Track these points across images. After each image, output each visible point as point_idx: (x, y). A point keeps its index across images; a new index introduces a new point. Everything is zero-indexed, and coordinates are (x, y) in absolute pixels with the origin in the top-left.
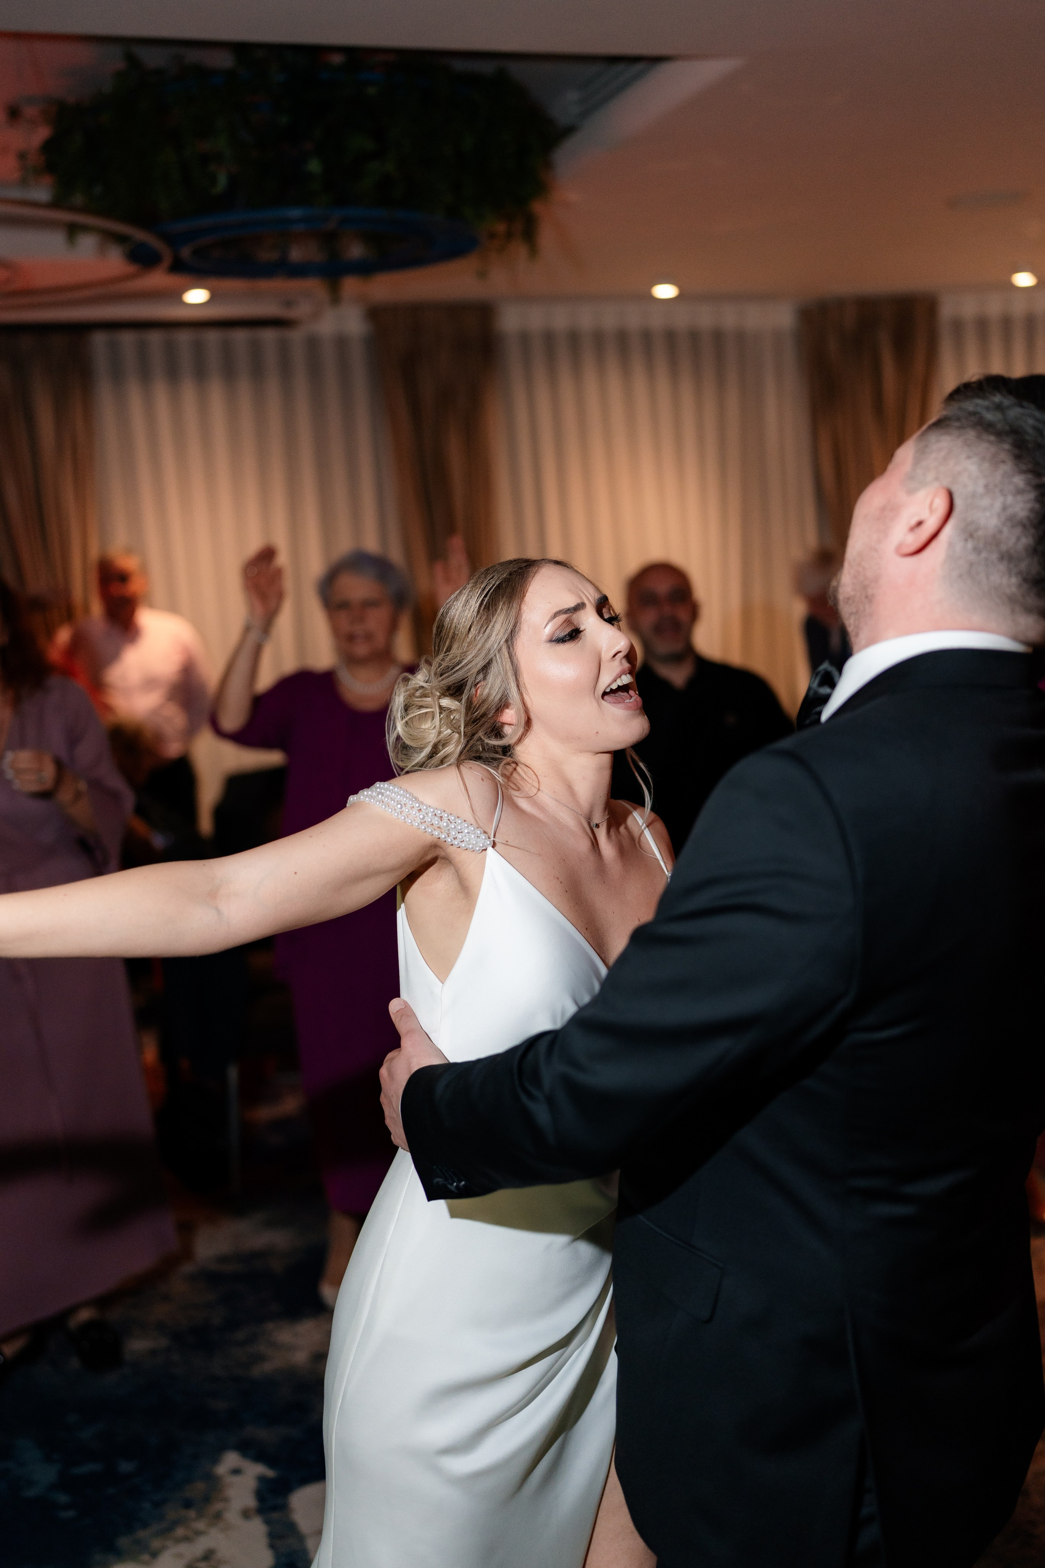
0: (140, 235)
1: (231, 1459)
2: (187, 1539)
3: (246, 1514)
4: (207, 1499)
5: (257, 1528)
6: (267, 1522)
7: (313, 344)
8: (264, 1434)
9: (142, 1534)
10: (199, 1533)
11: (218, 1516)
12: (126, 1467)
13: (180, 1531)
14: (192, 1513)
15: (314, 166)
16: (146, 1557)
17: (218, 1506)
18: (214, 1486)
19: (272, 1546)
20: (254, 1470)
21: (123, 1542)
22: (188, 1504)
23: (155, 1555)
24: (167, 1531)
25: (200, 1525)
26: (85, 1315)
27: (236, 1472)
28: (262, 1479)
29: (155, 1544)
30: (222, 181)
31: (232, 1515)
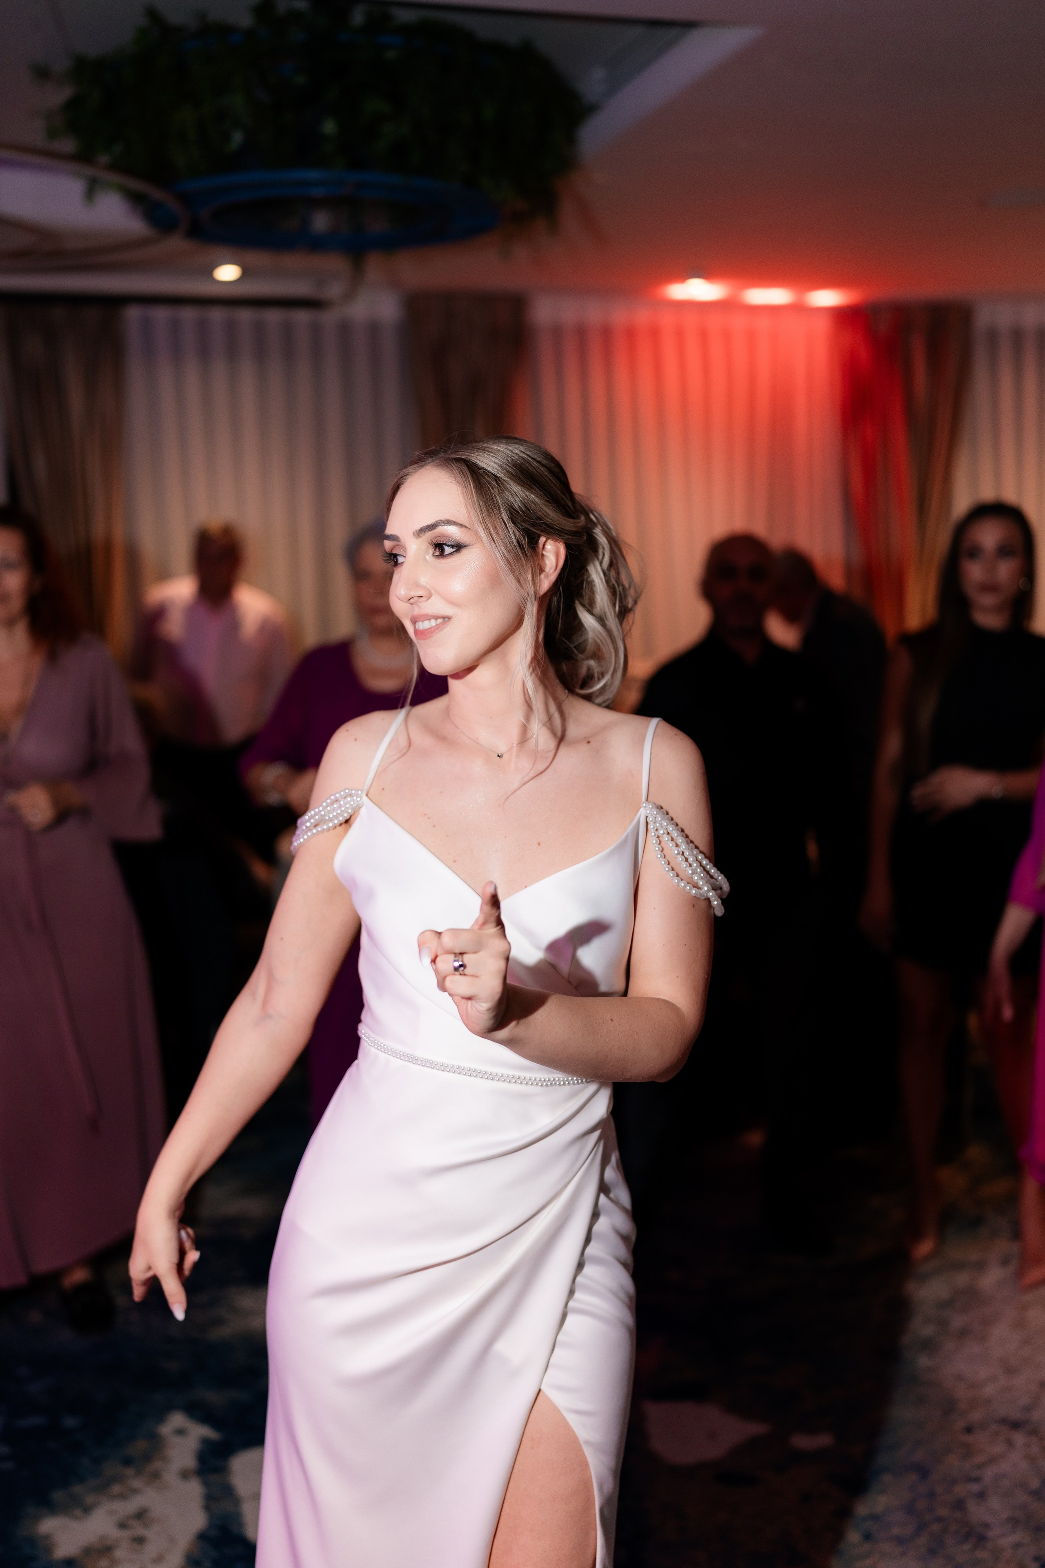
0: (157, 194)
1: (177, 1419)
2: (123, 1497)
3: (185, 1475)
4: (147, 1458)
5: (194, 1489)
6: (206, 1484)
7: (345, 328)
8: (214, 1397)
9: (77, 1489)
10: (135, 1491)
11: (156, 1476)
12: (70, 1422)
13: (116, 1489)
14: (129, 1471)
15: (329, 127)
16: (78, 1512)
17: (157, 1465)
18: (156, 1444)
19: (207, 1508)
20: (199, 1432)
21: (58, 1496)
22: (128, 1462)
23: (87, 1510)
24: (103, 1488)
25: (137, 1483)
26: (79, 1276)
27: (180, 1432)
28: (205, 1441)
29: (90, 1499)
30: (237, 138)
31: (170, 1475)
